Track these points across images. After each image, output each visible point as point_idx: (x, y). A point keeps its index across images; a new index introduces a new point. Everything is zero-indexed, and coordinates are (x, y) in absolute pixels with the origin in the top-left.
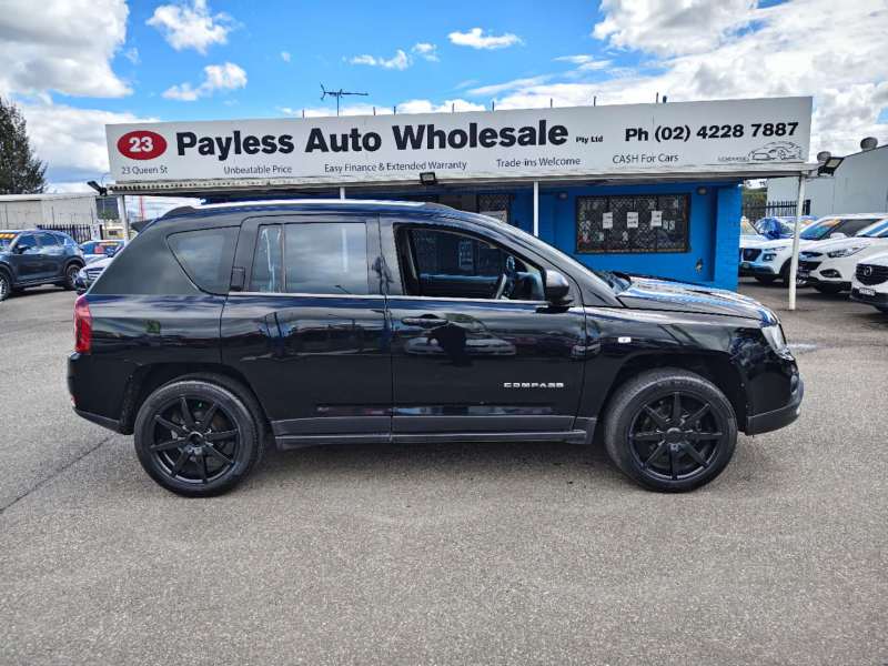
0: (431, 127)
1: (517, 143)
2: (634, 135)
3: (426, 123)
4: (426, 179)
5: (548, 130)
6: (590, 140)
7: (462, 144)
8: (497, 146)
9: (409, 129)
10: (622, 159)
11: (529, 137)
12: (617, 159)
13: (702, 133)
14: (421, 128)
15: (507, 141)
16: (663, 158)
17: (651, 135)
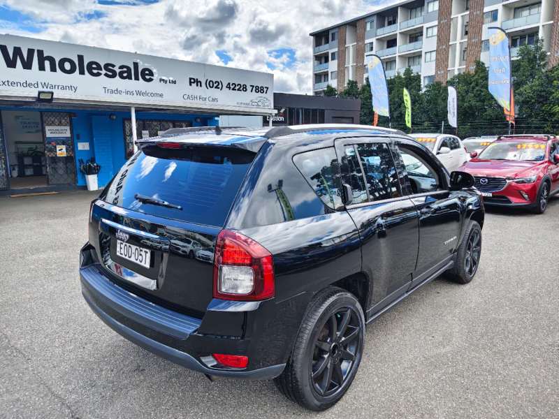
0: (40, 53)
1: (118, 76)
2: (194, 83)
3: (36, 48)
4: (42, 97)
5: (140, 70)
6: (168, 82)
7: (72, 71)
8: (102, 76)
9: (17, 51)
10: (188, 98)
11: (126, 73)
12: (186, 97)
13: (228, 86)
14: (31, 52)
15: (110, 74)
16: (211, 99)
17: (203, 84)
